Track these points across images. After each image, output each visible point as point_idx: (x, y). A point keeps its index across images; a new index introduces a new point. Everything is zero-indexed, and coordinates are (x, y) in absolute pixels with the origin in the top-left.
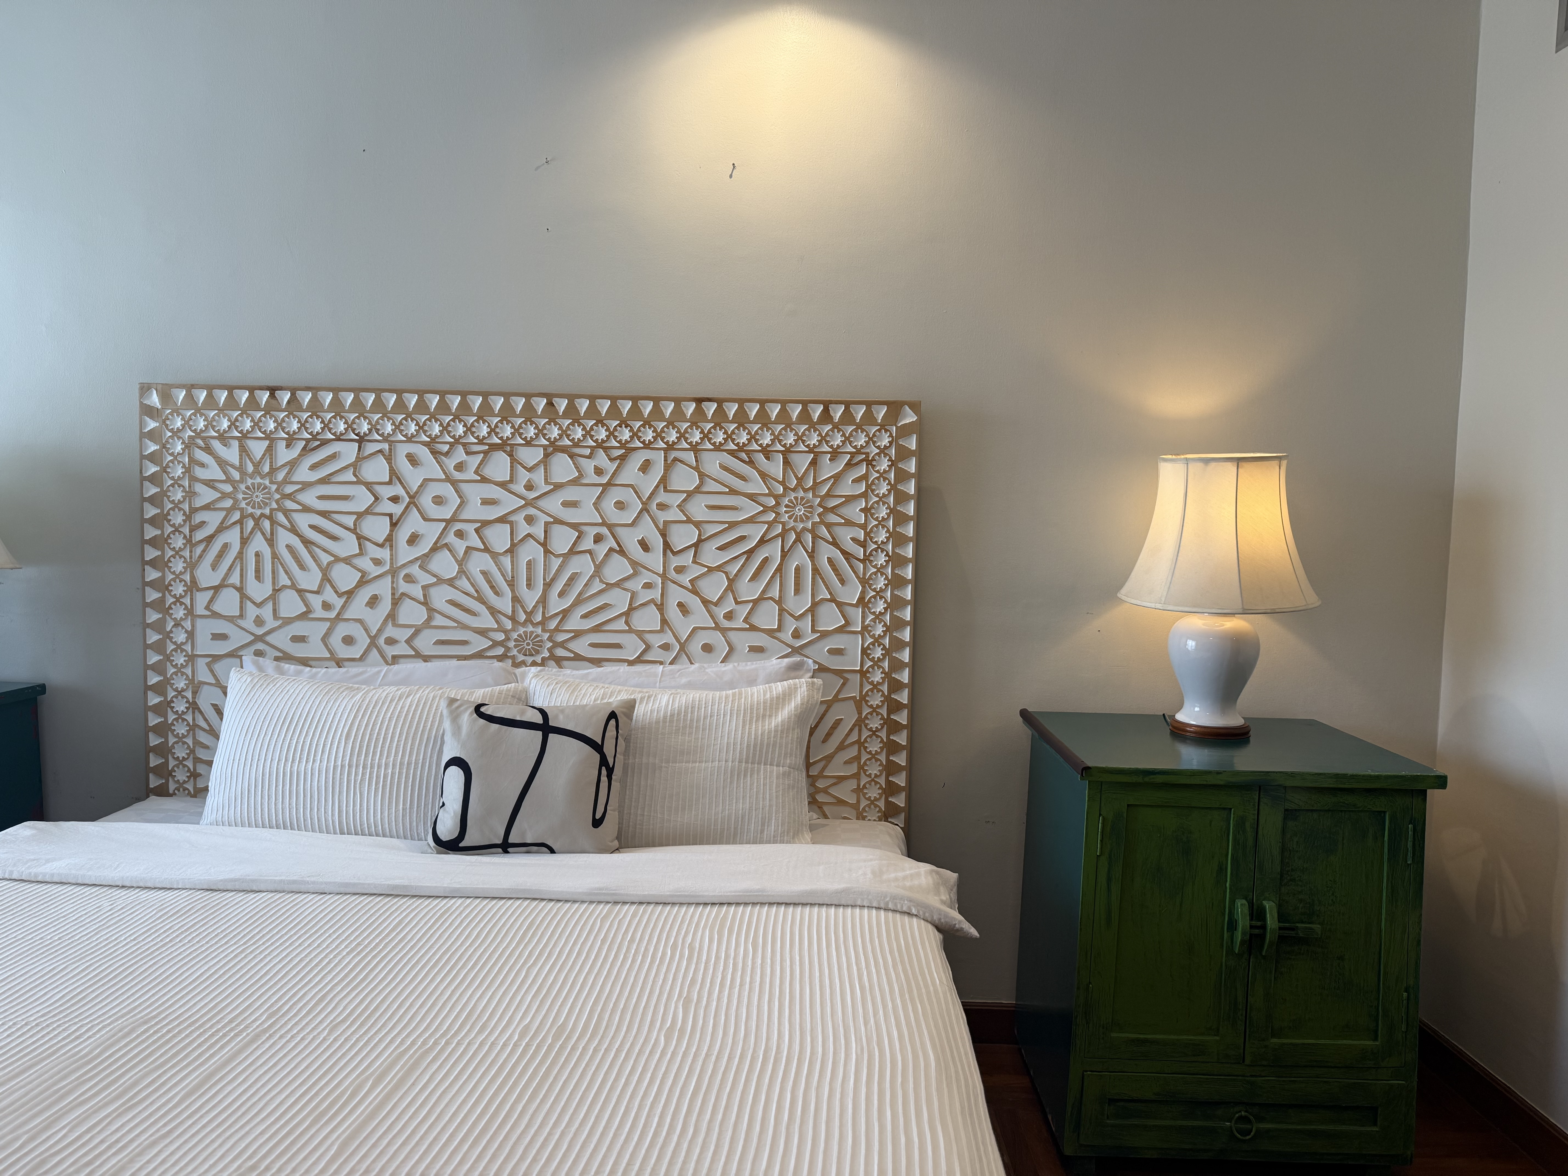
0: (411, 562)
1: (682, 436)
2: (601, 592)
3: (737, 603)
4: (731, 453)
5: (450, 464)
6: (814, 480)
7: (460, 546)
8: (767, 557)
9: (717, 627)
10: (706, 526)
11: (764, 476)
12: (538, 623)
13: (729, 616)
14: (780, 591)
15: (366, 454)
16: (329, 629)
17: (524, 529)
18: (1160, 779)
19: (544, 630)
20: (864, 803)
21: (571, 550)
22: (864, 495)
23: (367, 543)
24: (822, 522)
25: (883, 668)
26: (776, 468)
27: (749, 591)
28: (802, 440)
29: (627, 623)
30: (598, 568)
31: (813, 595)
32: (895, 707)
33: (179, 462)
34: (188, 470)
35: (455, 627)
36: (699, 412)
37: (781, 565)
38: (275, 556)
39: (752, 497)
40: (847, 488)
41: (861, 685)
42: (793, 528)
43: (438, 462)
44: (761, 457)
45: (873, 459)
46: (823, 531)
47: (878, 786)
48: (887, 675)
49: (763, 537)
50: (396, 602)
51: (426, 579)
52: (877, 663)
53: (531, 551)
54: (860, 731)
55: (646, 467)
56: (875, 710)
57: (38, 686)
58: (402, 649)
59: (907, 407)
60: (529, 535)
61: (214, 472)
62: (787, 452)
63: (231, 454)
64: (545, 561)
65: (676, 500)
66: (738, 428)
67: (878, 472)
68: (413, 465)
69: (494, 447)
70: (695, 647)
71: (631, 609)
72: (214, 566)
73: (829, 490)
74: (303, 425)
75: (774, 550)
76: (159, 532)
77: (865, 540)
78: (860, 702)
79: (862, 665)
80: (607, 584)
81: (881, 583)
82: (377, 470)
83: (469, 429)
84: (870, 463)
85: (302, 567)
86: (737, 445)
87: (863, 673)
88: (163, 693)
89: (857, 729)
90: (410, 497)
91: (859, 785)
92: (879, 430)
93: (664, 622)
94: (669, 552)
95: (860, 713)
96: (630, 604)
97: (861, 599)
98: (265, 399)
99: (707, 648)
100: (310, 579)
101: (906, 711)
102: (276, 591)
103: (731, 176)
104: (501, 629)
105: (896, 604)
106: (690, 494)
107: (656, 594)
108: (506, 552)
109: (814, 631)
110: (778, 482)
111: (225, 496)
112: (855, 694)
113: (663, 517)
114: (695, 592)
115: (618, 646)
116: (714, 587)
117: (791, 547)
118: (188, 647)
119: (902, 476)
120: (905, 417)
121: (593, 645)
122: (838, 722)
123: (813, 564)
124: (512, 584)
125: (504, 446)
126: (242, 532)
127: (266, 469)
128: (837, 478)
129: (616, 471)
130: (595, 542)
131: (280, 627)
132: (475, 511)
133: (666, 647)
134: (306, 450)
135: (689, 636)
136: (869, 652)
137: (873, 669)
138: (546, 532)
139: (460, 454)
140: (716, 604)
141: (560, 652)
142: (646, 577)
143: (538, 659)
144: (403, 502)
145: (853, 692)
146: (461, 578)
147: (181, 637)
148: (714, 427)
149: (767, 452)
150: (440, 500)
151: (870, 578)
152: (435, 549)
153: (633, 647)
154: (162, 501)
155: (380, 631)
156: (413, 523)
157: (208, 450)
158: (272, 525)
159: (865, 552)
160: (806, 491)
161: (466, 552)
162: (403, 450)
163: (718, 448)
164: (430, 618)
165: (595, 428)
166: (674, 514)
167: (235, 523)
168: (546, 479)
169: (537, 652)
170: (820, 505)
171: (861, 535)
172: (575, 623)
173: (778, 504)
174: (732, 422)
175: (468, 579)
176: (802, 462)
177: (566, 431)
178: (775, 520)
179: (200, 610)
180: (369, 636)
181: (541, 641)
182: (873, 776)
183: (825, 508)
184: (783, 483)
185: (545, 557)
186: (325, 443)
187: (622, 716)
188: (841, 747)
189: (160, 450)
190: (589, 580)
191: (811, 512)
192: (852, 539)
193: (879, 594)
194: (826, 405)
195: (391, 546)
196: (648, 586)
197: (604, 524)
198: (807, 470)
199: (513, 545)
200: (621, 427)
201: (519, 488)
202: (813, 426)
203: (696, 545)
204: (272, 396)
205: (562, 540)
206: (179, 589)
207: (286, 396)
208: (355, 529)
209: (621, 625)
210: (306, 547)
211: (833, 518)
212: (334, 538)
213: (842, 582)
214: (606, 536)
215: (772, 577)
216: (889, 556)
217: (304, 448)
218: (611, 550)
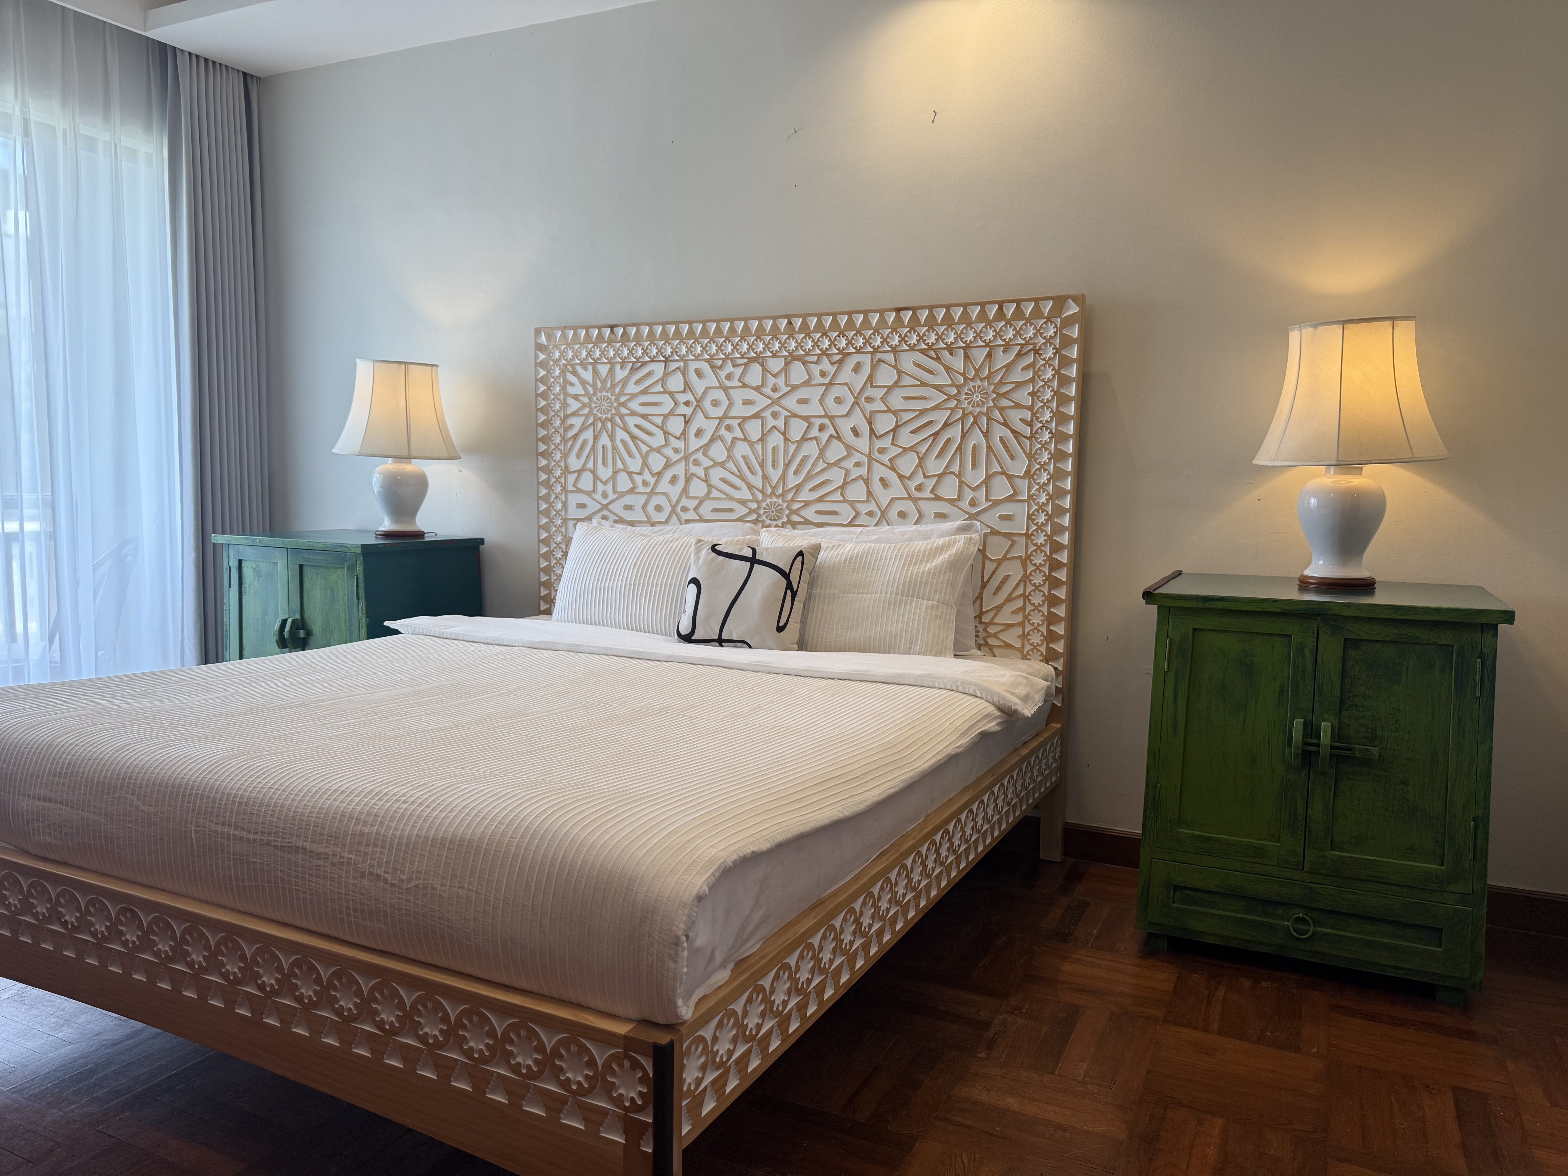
0: (697, 450)
1: (885, 341)
2: (824, 470)
3: (925, 477)
4: (923, 352)
5: (723, 374)
6: (989, 370)
7: (728, 437)
8: (949, 438)
9: (910, 498)
10: (902, 414)
11: (948, 369)
12: (780, 495)
13: (919, 488)
14: (960, 466)
15: (670, 371)
16: (646, 500)
17: (771, 422)
18: (1219, 605)
19: (783, 501)
20: (1028, 647)
21: (802, 437)
22: (1032, 380)
23: (670, 436)
24: (995, 406)
25: (1046, 532)
26: (958, 362)
27: (935, 466)
28: (980, 336)
29: (842, 494)
30: (822, 451)
31: (987, 469)
32: (1056, 565)
33: (558, 383)
34: (563, 388)
35: (725, 499)
36: (898, 320)
37: (961, 444)
38: (614, 448)
39: (938, 388)
40: (1018, 375)
41: (1027, 546)
42: (971, 413)
43: (715, 374)
44: (946, 353)
45: (1040, 349)
46: (997, 414)
47: (1040, 633)
48: (1049, 538)
49: (946, 421)
50: (688, 480)
51: (707, 463)
52: (1040, 527)
53: (775, 439)
54: (1025, 585)
55: (857, 368)
56: (1038, 568)
57: (480, 539)
58: (691, 515)
59: (1070, 301)
60: (774, 427)
61: (578, 389)
62: (968, 347)
63: (588, 376)
64: (784, 447)
65: (879, 393)
66: (928, 330)
67: (1044, 359)
68: (699, 377)
69: (751, 360)
70: (893, 514)
71: (845, 483)
72: (578, 456)
73: (1002, 378)
74: (631, 352)
75: (955, 432)
76: (546, 433)
77: (1032, 420)
78: (1025, 561)
79: (1027, 529)
80: (828, 464)
81: (1045, 457)
82: (676, 383)
83: (735, 347)
84: (1037, 352)
85: (631, 455)
86: (927, 344)
87: (1028, 536)
88: (548, 545)
89: (1022, 584)
90: (697, 401)
91: (1023, 632)
92: (1046, 323)
93: (869, 493)
94: (873, 436)
95: (1025, 570)
96: (845, 480)
97: (1028, 472)
98: (607, 334)
99: (902, 515)
100: (635, 465)
101: (1066, 569)
102: (615, 473)
103: (933, 122)
104: (755, 500)
105: (1059, 475)
106: (890, 388)
107: (863, 471)
108: (758, 440)
109: (987, 500)
110: (960, 374)
111: (584, 405)
112: (1022, 554)
113: (870, 407)
114: (893, 469)
115: (835, 513)
116: (908, 464)
117: (970, 428)
118: (563, 513)
119: (1065, 362)
120: (1068, 309)
121: (818, 512)
122: (1007, 578)
123: (988, 443)
124: (762, 465)
125: (759, 359)
126: (594, 431)
127: (609, 385)
128: (1009, 367)
129: (835, 372)
130: (820, 430)
131: (617, 499)
132: (739, 410)
133: (870, 514)
134: (633, 370)
135: (888, 505)
136: (1034, 517)
137: (1037, 532)
138: (785, 424)
139: (729, 368)
140: (909, 478)
141: (795, 518)
142: (857, 457)
143: (780, 523)
144: (692, 405)
145: (1019, 551)
146: (729, 461)
147: (559, 506)
148: (909, 331)
149: (951, 349)
150: (715, 402)
151: (1035, 453)
152: (712, 440)
153: (847, 513)
154: (548, 411)
155: (678, 501)
156: (699, 421)
157: (575, 373)
158: (612, 426)
159: (1031, 430)
160: (982, 380)
161: (732, 442)
162: (693, 366)
163: (912, 348)
164: (709, 492)
165: (821, 339)
166: (878, 406)
167: (590, 425)
168: (786, 383)
169: (779, 518)
170: (994, 392)
171: (1028, 415)
172: (805, 495)
173: (959, 392)
174: (924, 326)
175: (734, 462)
176: (979, 355)
177: (800, 343)
178: (956, 407)
179: (570, 487)
180: (671, 505)
181: (781, 509)
182: (1036, 625)
183: (998, 394)
184: (963, 375)
185: (785, 443)
186: (644, 364)
187: (808, 554)
188: (1009, 599)
189: (547, 375)
190: (815, 461)
191: (986, 398)
192: (1021, 420)
193: (1043, 467)
194: (1001, 304)
195: (685, 439)
196: (858, 464)
197: (826, 416)
198: (983, 362)
199: (763, 435)
200: (839, 337)
201: (768, 391)
202: (989, 323)
203: (894, 430)
204: (612, 332)
205: (797, 429)
206: (558, 472)
207: (620, 331)
208: (663, 426)
209: (837, 496)
210: (633, 441)
211: (1005, 402)
212: (650, 434)
213: (1012, 457)
214: (828, 425)
215: (954, 455)
216: (1052, 433)
217: (631, 369)
218: (831, 436)
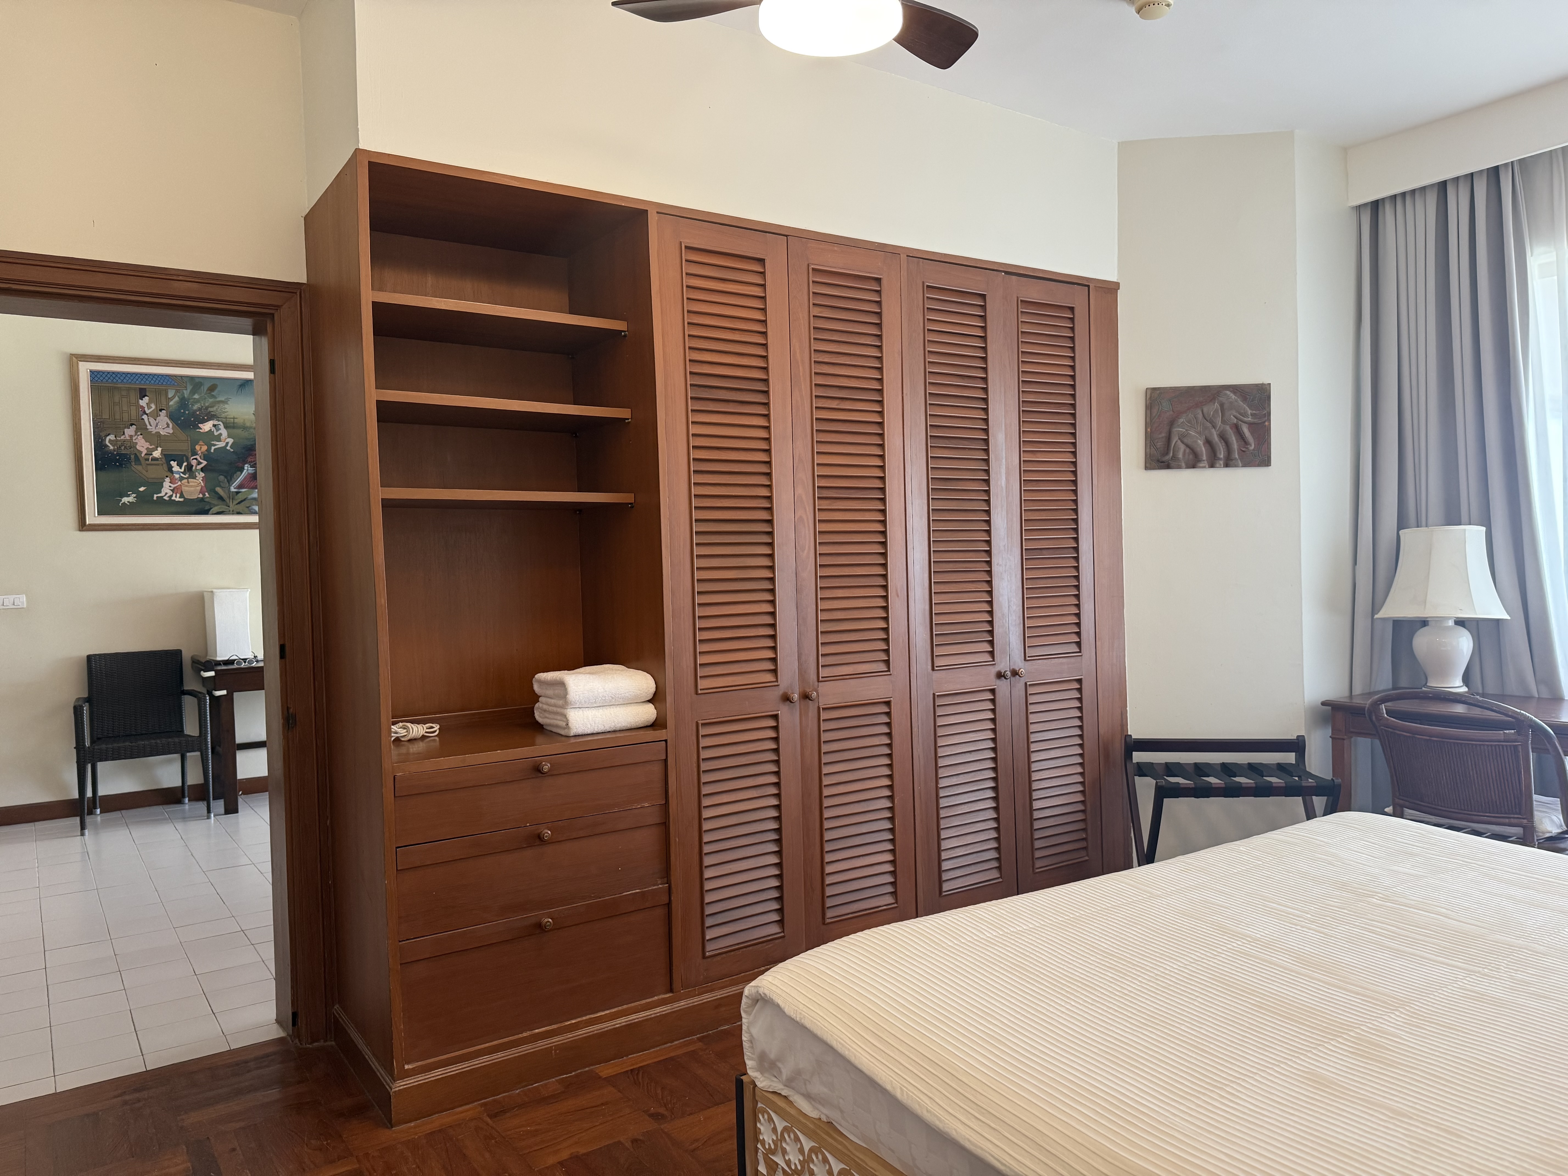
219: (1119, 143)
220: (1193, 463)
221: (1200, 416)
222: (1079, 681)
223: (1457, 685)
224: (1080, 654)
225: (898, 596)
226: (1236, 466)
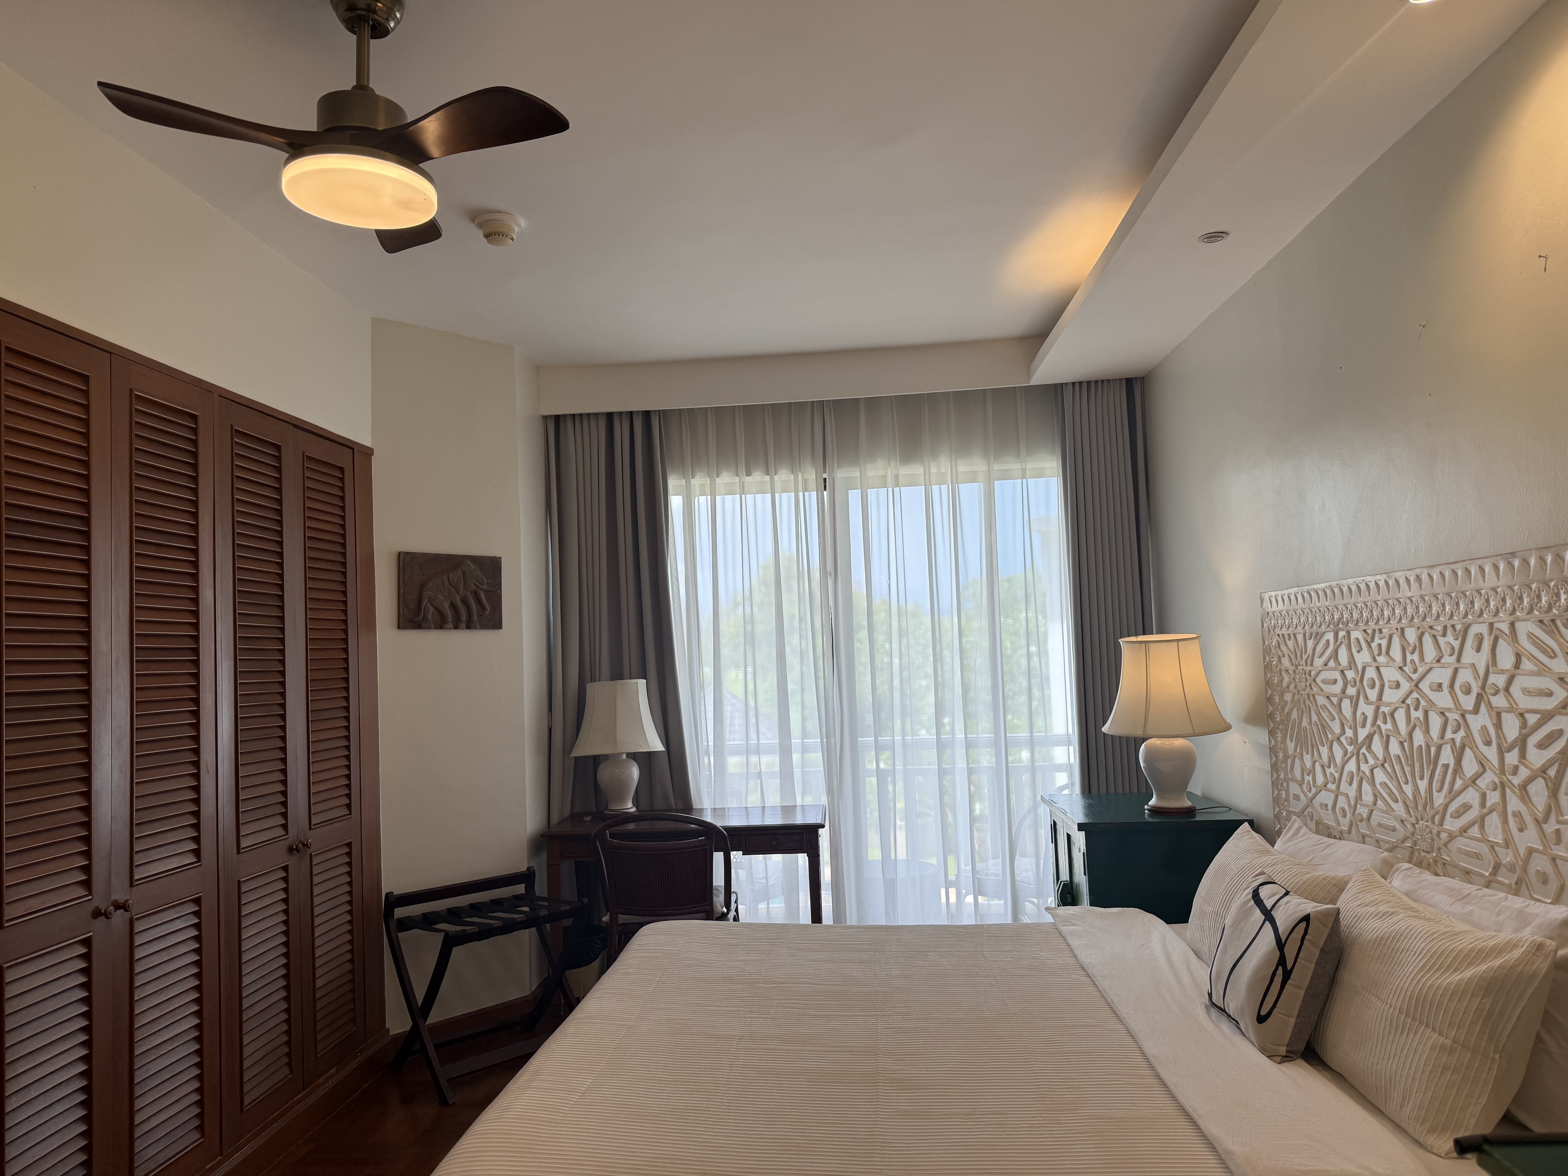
0: (1363, 742)
2: (1461, 789)
9: (1545, 852)
12: (1429, 818)
13: (1555, 838)
15: (1339, 642)
16: (1335, 800)
17: (1413, 713)
19: (1433, 827)
21: (1441, 738)
29: (1480, 830)
30: (1457, 761)
33: (1275, 653)
34: (1279, 660)
35: (1387, 812)
43: (1368, 646)
50: (1360, 781)
51: (1371, 760)
53: (1419, 738)
55: (1477, 643)
58: (1366, 827)
60: (1416, 720)
64: (1427, 750)
66: (1538, 588)
68: (1358, 650)
69: (1393, 630)
70: (1532, 873)
72: (1291, 738)
74: (1313, 619)
76: (1272, 709)
80: (1464, 781)
82: (1343, 657)
85: (1321, 742)
90: (1359, 680)
94: (1501, 746)
96: (1481, 808)
102: (1314, 762)
104: (1409, 819)
107: (1497, 798)
108: (1406, 737)
113: (1494, 702)
114: (1524, 801)
115: (1477, 856)
121: (1462, 851)
124: (1411, 772)
125: (1398, 628)
126: (1299, 710)
132: (1389, 695)
134: (1317, 640)
135: (1526, 857)
138: (1425, 717)
140: (1542, 820)
143: (1431, 858)
144: (1356, 685)
146: (1386, 761)
152: (1372, 731)
153: (1487, 859)
154: (1272, 684)
155: (1355, 807)
156: (1362, 706)
157: (1284, 642)
158: (1308, 705)
161: (1387, 736)
162: (1353, 636)
163: (1525, 616)
164: (1375, 800)
165: (1443, 601)
167: (1296, 702)
168: (1420, 661)
169: (1431, 850)
172: (1449, 822)
175: (1390, 763)
181: (1432, 838)
187: (1316, 921)
190: (1453, 775)
195: (1354, 727)
197: (1457, 710)
199: (1409, 730)
201: (1407, 670)
203: (1520, 740)
206: (1281, 755)
208: (1339, 709)
209: (1475, 831)
210: (1322, 725)
212: (1331, 718)
219: (372, 318)
220: (441, 625)
221: (446, 582)
222: (349, 845)
223: (629, 807)
224: (350, 816)
225: (208, 772)
226: (475, 628)
